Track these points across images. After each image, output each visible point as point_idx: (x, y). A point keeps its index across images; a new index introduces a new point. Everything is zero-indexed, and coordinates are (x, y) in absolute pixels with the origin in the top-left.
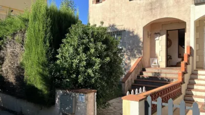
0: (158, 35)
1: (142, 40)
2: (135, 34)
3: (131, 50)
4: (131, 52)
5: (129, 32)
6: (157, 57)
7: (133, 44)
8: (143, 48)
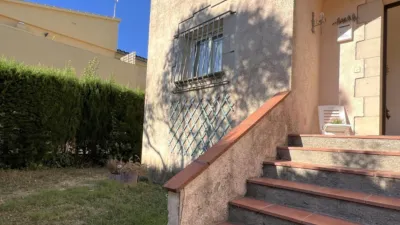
0: (351, 23)
1: (289, 30)
2: (265, 15)
3: (251, 75)
4: (248, 79)
5: (246, 14)
6: (344, 103)
7: (258, 50)
8: (292, 60)
